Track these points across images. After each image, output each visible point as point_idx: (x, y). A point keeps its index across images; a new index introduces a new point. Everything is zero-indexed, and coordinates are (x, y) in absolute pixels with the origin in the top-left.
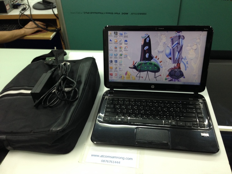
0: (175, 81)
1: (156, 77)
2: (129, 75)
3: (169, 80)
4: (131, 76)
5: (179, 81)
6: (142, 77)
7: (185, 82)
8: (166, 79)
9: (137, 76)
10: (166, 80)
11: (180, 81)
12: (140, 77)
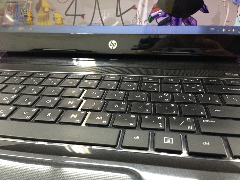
0: (177, 24)
1: (121, 15)
2: (47, 10)
3: (160, 20)
4: (51, 13)
5: (189, 23)
6: (83, 16)
7: (208, 28)
8: (151, 19)
9: (68, 13)
10: (150, 21)
11: (193, 22)
12: (75, 15)
